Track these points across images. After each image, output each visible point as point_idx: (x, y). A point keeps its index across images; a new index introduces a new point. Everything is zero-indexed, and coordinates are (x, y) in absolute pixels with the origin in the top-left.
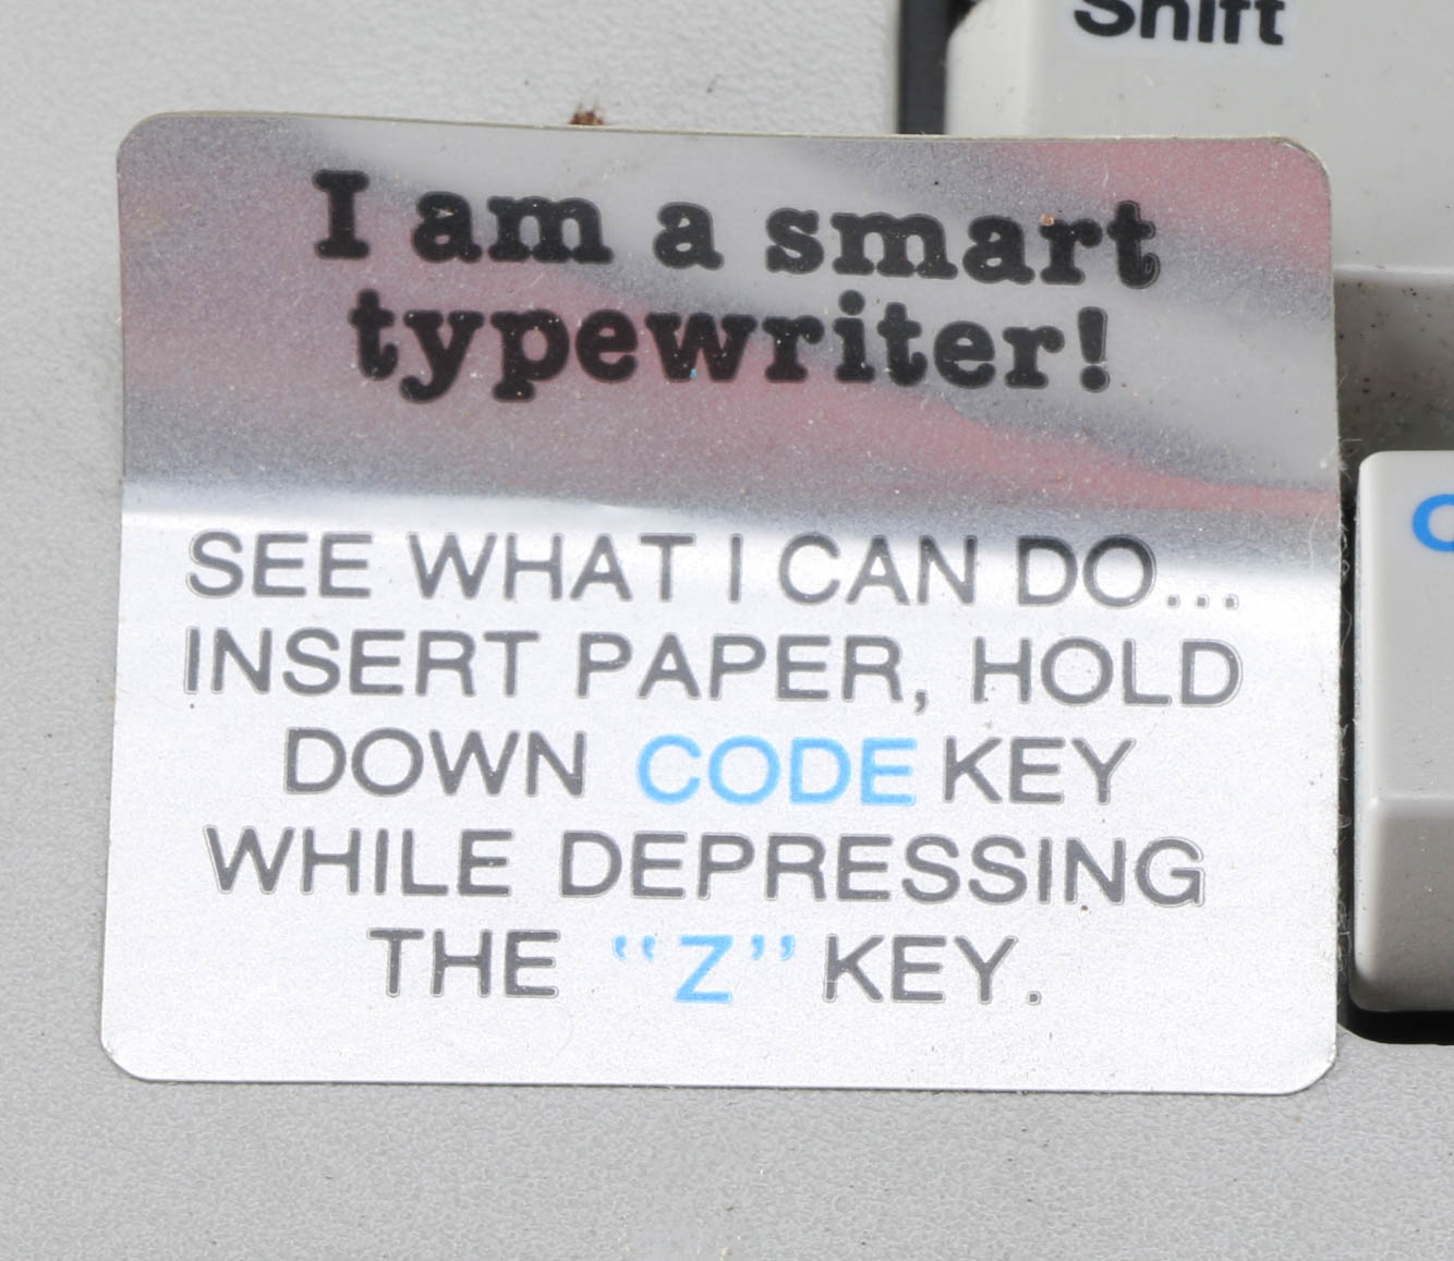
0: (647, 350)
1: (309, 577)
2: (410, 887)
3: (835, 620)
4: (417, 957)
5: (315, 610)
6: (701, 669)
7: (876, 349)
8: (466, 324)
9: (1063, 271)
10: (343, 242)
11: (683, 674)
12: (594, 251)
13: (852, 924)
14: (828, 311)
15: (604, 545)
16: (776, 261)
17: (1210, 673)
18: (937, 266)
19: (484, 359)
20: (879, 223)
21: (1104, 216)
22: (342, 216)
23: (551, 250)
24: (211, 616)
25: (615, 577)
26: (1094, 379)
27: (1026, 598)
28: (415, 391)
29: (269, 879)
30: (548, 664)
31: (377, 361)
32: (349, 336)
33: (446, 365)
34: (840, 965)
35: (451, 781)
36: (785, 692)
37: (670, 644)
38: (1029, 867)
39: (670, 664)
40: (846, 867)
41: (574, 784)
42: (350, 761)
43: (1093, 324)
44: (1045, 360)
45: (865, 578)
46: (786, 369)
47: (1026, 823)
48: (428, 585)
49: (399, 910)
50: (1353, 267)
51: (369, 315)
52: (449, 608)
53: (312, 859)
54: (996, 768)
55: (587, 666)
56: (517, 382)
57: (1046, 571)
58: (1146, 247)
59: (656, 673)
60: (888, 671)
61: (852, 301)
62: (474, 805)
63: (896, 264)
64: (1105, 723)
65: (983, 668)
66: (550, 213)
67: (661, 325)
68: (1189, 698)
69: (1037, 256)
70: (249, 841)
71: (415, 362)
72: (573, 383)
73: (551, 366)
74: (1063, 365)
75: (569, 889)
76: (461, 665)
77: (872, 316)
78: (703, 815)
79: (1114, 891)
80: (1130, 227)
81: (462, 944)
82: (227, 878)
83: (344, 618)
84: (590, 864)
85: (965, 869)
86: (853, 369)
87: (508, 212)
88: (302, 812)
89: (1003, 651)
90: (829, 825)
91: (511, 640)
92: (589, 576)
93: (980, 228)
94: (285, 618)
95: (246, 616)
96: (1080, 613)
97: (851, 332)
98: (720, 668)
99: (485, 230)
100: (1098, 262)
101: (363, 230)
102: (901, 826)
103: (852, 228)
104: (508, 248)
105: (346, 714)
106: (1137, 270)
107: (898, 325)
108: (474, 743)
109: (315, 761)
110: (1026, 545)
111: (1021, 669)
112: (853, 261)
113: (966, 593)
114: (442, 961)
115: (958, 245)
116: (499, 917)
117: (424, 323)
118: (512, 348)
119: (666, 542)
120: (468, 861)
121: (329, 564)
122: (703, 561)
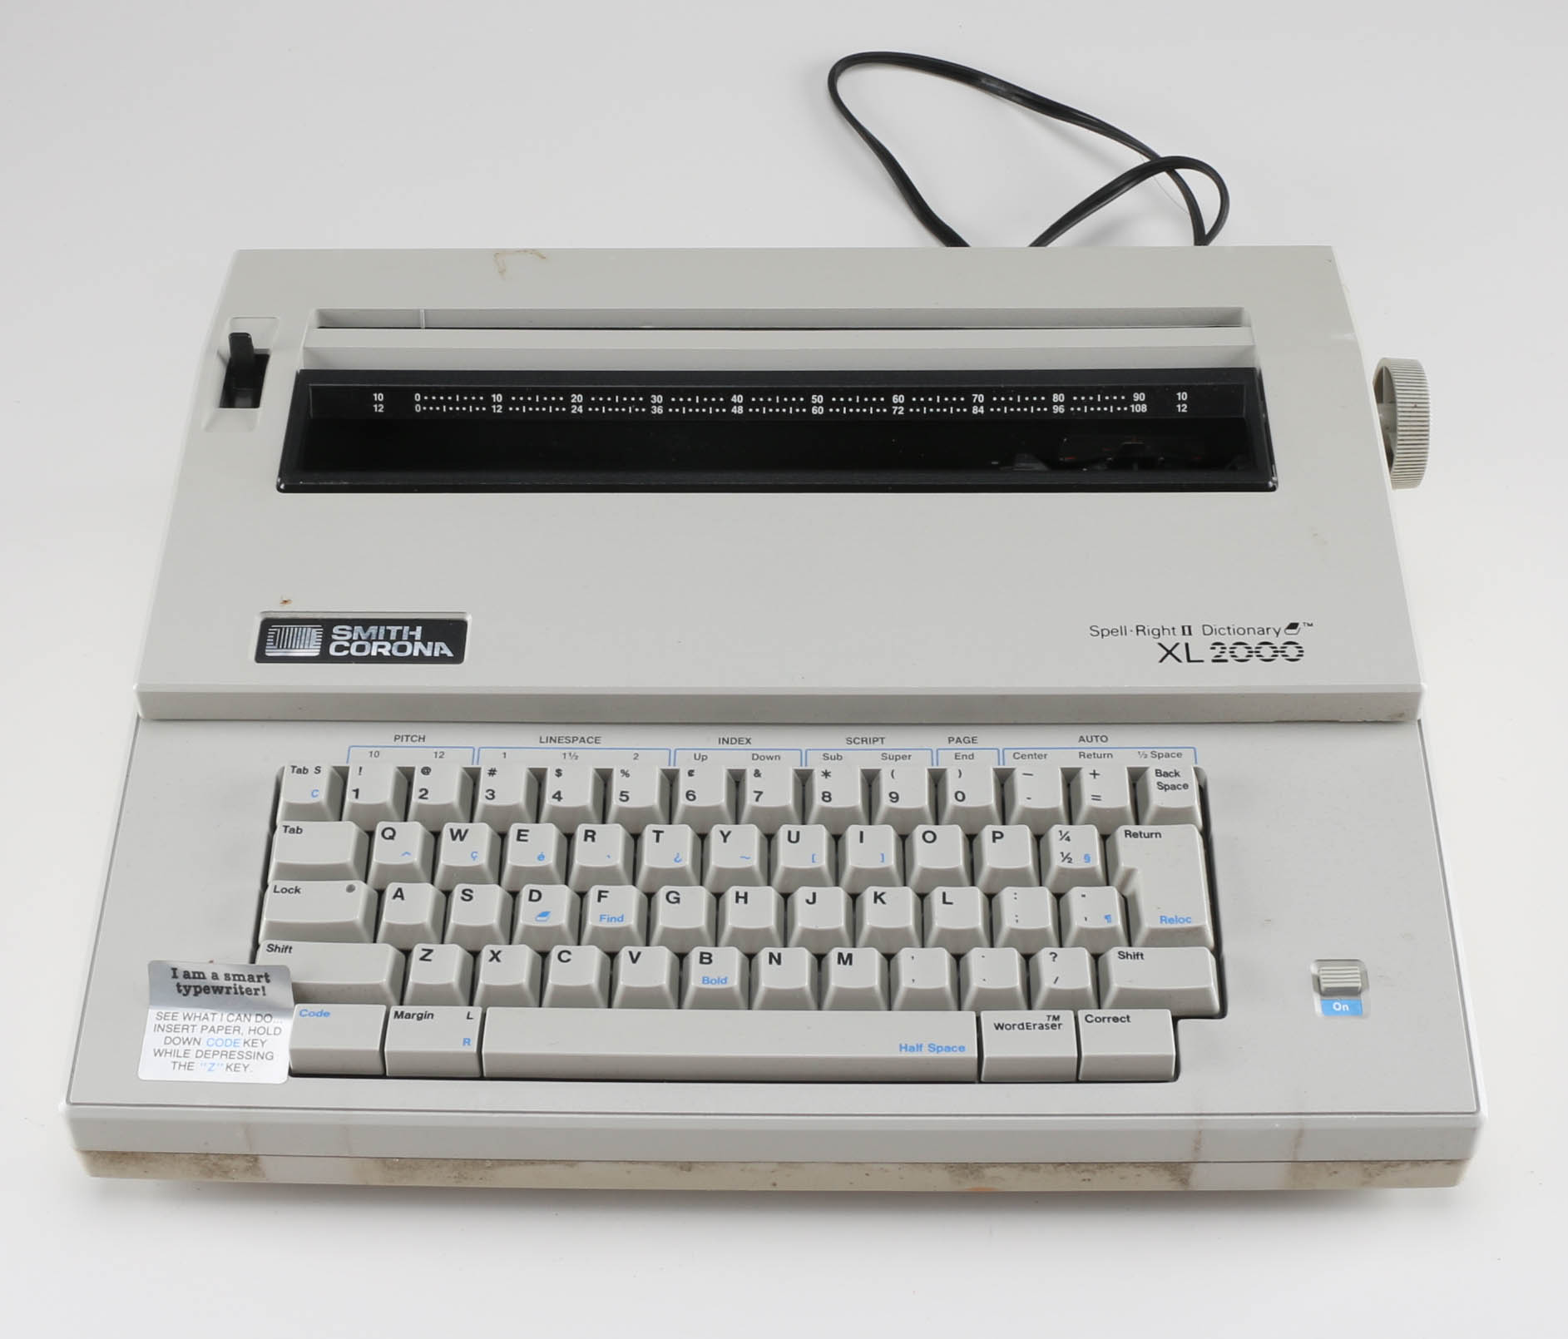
0: (211, 989)
1: (170, 1018)
2: (177, 1056)
3: (233, 1024)
4: (177, 1065)
5: (171, 1022)
6: (216, 1030)
7: (238, 991)
8: (190, 987)
9: (259, 981)
10: (175, 977)
11: (214, 1031)
12: (204, 978)
13: (230, 1062)
14: (232, 986)
15: (206, 1015)
16: (226, 980)
17: (278, 1031)
18: (244, 980)
19: (192, 991)
20: (237, 975)
21: (263, 974)
22: (175, 973)
23: (199, 978)
24: (158, 1023)
25: (207, 1019)
26: (264, 994)
27: (256, 1021)
28: (184, 995)
29: (161, 1055)
30: (198, 1029)
31: (180, 991)
32: (176, 988)
33: (188, 992)
34: (228, 1067)
35: (184, 1043)
36: (226, 1033)
37: (213, 1027)
38: (252, 1055)
39: (212, 1029)
40: (230, 1055)
41: (199, 1043)
42: (172, 1041)
43: (263, 988)
44: (258, 992)
45: (237, 1019)
46: (228, 993)
47: (252, 1050)
48: (185, 1018)
49: (176, 1059)
50: (295, 981)
51: (178, 985)
52: (187, 1022)
53: (166, 1053)
54: (250, 1043)
55: (202, 1029)
56: (196, 994)
57: (259, 1018)
58: (269, 978)
59: (211, 1030)
60: (239, 1030)
61: (235, 985)
62: (186, 1046)
63: (239, 980)
64: (264, 1038)
65: (250, 1030)
66: (199, 973)
67: (213, 987)
68: (275, 1034)
69: (256, 979)
70: (159, 1051)
71: (184, 992)
72: (203, 994)
73: (200, 992)
74: (260, 992)
75: (197, 1057)
76: (187, 1029)
77: (237, 986)
78: (214, 1048)
79: (262, 1058)
80: (266, 976)
81: (183, 1064)
82: (156, 1055)
83: (174, 1023)
84: (200, 1054)
85: (245, 1055)
86: (236, 993)
87: (194, 973)
88: (165, 1047)
89: (253, 1028)
90: (229, 1050)
91: (193, 1026)
92: (204, 1018)
93: (249, 976)
94: (166, 1023)
95: (162, 1023)
96: (263, 1023)
97: (235, 988)
98: (218, 1030)
99: (191, 975)
100: (263, 980)
101: (177, 974)
102: (238, 1050)
103: (234, 976)
104: (194, 978)
105: (172, 1035)
106: (268, 981)
107: (241, 988)
108: (187, 1039)
109: (168, 1040)
110: (257, 1015)
111: (255, 1030)
112: (234, 980)
113: (249, 1020)
114: (180, 1065)
115: (246, 978)
116: (187, 1060)
117: (185, 987)
118: (195, 989)
119: (214, 1014)
120: (185, 1053)
121: (173, 1016)
122: (218, 1017)
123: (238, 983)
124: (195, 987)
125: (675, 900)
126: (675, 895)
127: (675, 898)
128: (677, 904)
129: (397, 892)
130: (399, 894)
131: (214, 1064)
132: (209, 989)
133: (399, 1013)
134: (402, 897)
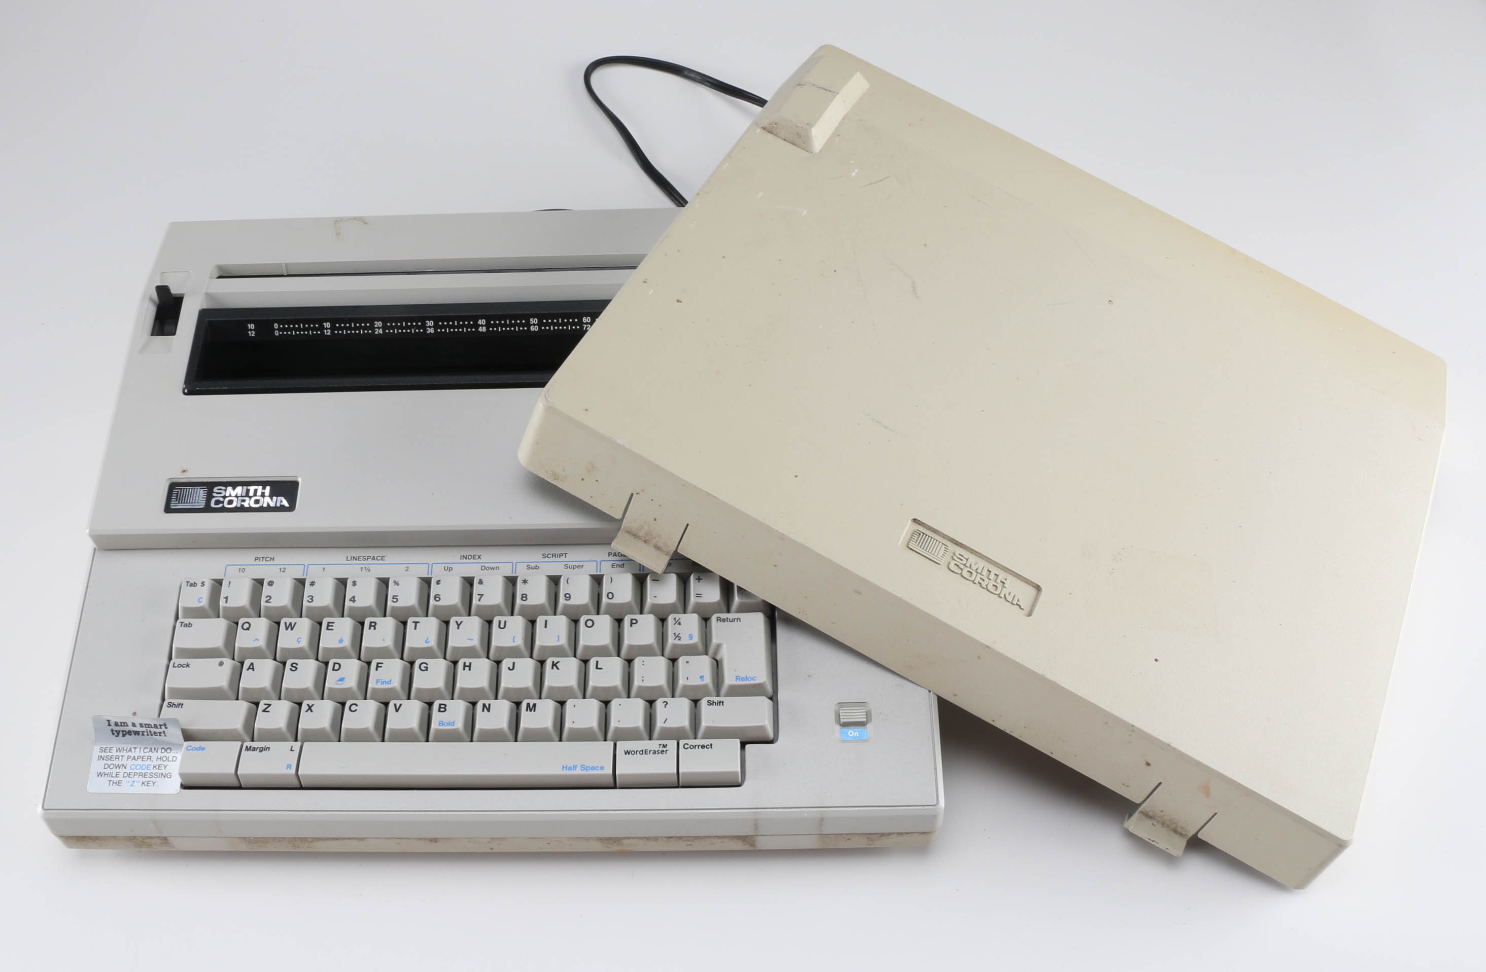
0: (133, 733)
1: (108, 751)
2: (112, 777)
3: (147, 754)
4: (111, 782)
5: (108, 754)
6: (136, 758)
7: (149, 733)
8: (119, 731)
9: (161, 728)
10: (109, 725)
12: (127, 726)
13: (144, 780)
14: (145, 731)
15: (130, 748)
16: (141, 727)
17: (175, 759)
18: (152, 727)
19: (121, 734)
20: (147, 724)
21: (163, 724)
22: (109, 723)
23: (124, 726)
24: (100, 754)
25: (131, 751)
26: (165, 736)
27: (162, 753)
28: (116, 736)
29: (101, 776)
30: (125, 758)
31: (113, 734)
32: (111, 732)
33: (118, 734)
34: (143, 783)
35: (116, 768)
36: (142, 761)
37: (134, 757)
38: (158, 775)
40: (145, 775)
41: (125, 768)
42: (109, 766)
43: (164, 732)
44: (161, 734)
45: (150, 751)
46: (143, 735)
47: (159, 771)
48: (117, 751)
49: (111, 779)
50: (183, 727)
51: (112, 730)
52: (118, 754)
53: (105, 774)
54: (157, 767)
55: (128, 758)
56: (124, 735)
57: (163, 750)
58: (166, 726)
59: (133, 759)
60: (150, 759)
61: (147, 730)
62: (118, 770)
63: (149, 727)
64: (165, 763)
65: (157, 758)
66: (124, 723)
67: (134, 731)
68: (173, 761)
69: (159, 727)
70: (100, 773)
71: (116, 734)
72: (127, 736)
73: (126, 734)
74: (163, 734)
75: (124, 777)
76: (118, 758)
78: (135, 771)
79: (164, 777)
81: (115, 782)
82: (98, 776)
83: (110, 754)
84: (126, 775)
85: (153, 775)
86: (148, 735)
87: (121, 723)
88: (105, 770)
89: (159, 757)
90: (144, 772)
91: (122, 756)
92: (129, 751)
93: (154, 725)
94: (106, 754)
95: (103, 754)
96: (165, 754)
97: (147, 732)
98: (138, 758)
100: (163, 727)
101: (111, 724)
102: (149, 772)
103: (145, 725)
104: (121, 726)
105: (109, 762)
106: (166, 728)
108: (118, 765)
109: (106, 766)
110: (162, 748)
111: (160, 759)
112: (146, 727)
113: (157, 752)
114: (113, 783)
116: (118, 779)
117: (116, 731)
118: (123, 733)
119: (135, 748)
120: (117, 775)
121: (110, 750)
122: (137, 750)
123: (149, 729)
124: (123, 731)
125: (425, 669)
126: (425, 665)
127: (425, 667)
128: (426, 671)
129: (250, 666)
130: (251, 667)
131: (134, 781)
132: (131, 733)
133: (249, 747)
134: (253, 669)
